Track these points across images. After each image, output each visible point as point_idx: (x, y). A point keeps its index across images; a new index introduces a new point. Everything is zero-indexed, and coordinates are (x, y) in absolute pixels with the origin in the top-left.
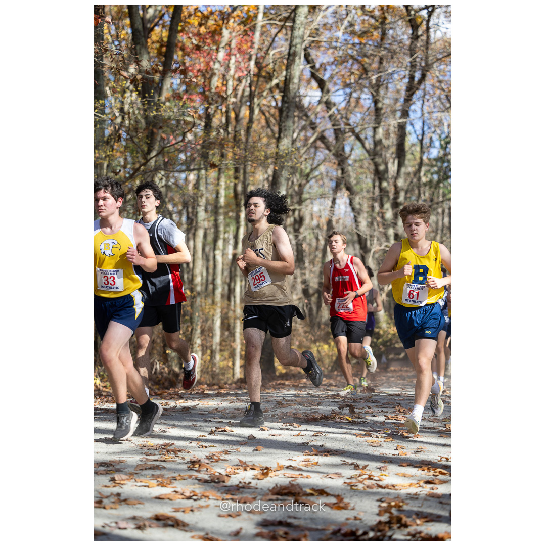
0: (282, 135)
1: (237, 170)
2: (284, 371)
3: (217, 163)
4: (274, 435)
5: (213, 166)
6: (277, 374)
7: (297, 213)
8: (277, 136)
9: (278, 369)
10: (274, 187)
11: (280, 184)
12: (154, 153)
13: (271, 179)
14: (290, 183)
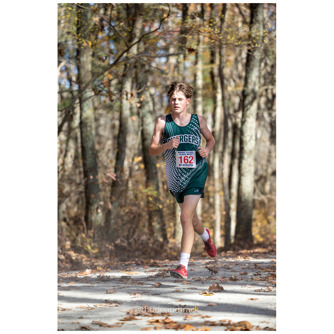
0: (254, 20)
1: (213, 54)
2: (261, 240)
3: (195, 47)
4: (252, 299)
5: (191, 50)
6: (255, 242)
7: (269, 91)
8: (248, 20)
9: (256, 238)
10: (248, 68)
11: (254, 66)
12: (136, 40)
13: (244, 61)
14: (263, 65)
